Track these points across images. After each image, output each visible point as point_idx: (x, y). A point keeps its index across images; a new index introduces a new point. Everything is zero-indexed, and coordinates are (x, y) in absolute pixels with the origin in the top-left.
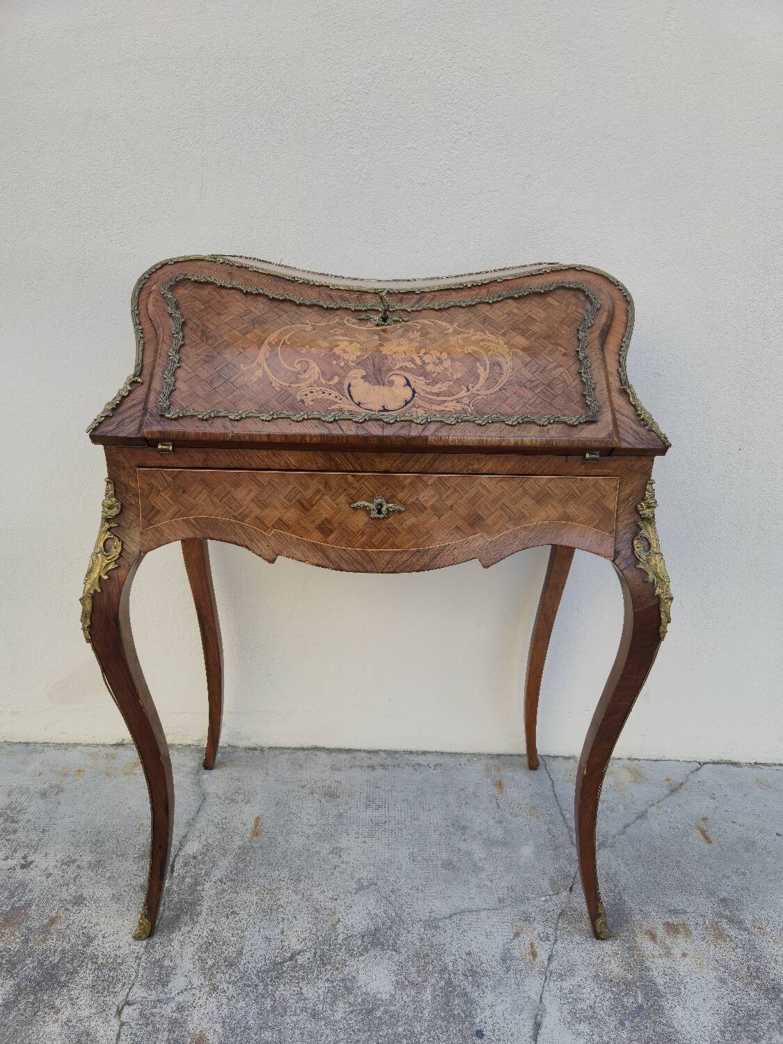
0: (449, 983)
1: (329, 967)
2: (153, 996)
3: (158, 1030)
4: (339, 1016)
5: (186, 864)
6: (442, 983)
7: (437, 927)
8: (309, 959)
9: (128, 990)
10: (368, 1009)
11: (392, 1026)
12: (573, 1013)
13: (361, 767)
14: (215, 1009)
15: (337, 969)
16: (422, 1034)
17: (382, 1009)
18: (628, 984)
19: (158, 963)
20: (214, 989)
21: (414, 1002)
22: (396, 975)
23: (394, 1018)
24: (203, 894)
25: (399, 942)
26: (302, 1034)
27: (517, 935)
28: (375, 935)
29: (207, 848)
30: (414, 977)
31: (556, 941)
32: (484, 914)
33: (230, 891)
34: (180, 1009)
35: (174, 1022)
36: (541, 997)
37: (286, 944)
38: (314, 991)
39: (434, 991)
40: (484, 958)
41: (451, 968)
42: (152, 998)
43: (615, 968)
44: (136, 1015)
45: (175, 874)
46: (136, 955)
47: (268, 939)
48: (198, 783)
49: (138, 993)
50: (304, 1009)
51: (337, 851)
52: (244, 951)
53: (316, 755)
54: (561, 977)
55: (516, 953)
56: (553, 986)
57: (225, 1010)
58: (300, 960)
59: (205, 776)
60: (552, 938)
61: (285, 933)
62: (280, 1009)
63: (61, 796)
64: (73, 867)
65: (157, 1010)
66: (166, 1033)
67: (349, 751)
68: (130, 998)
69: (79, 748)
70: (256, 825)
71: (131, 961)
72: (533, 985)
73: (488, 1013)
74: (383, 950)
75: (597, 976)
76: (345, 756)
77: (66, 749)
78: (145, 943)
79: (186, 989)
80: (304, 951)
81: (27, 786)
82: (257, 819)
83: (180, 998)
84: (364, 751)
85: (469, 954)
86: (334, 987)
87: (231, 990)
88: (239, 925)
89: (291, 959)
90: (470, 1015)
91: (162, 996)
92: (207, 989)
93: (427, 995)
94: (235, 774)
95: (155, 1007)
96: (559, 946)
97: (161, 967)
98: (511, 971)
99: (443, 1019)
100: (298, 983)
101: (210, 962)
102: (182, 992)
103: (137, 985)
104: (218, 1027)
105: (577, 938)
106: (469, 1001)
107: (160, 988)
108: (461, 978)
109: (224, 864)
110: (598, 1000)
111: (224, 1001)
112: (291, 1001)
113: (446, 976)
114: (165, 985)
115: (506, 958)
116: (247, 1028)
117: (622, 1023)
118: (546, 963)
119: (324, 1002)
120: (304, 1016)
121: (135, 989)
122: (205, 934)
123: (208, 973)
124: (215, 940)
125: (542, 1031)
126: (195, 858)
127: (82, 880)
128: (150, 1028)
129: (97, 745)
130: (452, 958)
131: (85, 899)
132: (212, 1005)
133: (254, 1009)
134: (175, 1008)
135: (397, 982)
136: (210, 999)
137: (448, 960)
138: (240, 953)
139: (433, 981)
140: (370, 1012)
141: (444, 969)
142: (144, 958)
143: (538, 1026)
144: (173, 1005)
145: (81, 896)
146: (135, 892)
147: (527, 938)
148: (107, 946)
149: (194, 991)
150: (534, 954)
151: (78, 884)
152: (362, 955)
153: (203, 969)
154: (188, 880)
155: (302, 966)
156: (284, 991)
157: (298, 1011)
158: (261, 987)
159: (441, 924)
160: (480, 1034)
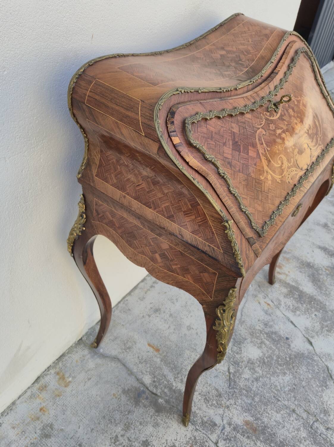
0: (266, 334)
1: (240, 364)
2: (218, 431)
3: (235, 437)
4: (260, 372)
5: (156, 387)
6: (265, 335)
7: (244, 321)
8: (233, 368)
9: (210, 441)
10: (263, 362)
11: (272, 359)
12: (292, 311)
13: (148, 290)
14: (236, 411)
15: (243, 362)
16: (279, 353)
17: (265, 358)
18: (291, 291)
19: (203, 423)
20: (228, 407)
21: (267, 347)
22: (255, 346)
23: (270, 357)
24: (178, 388)
25: (243, 336)
26: (262, 388)
27: (259, 303)
28: (236, 341)
29: (153, 374)
30: (259, 341)
31: (267, 295)
32: (246, 305)
33: (183, 377)
34: (230, 424)
35: (235, 429)
36: (284, 314)
37: (222, 371)
38: (247, 374)
39: (267, 339)
40: (263, 318)
41: (261, 329)
42: (219, 433)
43: (285, 290)
44: (224, 442)
45: (159, 394)
46: (194, 430)
47: (216, 376)
48: (104, 356)
49: (214, 437)
50: (253, 382)
51: (189, 328)
52: (217, 388)
53: (127, 300)
54: (280, 304)
55: (266, 308)
56: (281, 308)
57: (239, 408)
58: (232, 371)
59: (101, 351)
60: (266, 296)
61: (217, 369)
62: (248, 390)
63: (56, 427)
64: (120, 438)
65: (226, 434)
66: (238, 434)
67: (135, 288)
68: (214, 441)
69: (18, 402)
70: (153, 347)
71: (196, 434)
72: (278, 313)
73: (282, 332)
74: (243, 343)
75: (284, 296)
76: (137, 291)
77: (11, 409)
78: (190, 424)
79: (222, 418)
80: (229, 367)
81: (29, 443)
82: (149, 345)
83: (225, 422)
84: (140, 282)
85: (259, 321)
86: (249, 367)
87: (232, 402)
88: (203, 383)
89: (230, 373)
90: (280, 336)
91: (221, 428)
92: (226, 409)
93: (267, 343)
94: (112, 338)
95: (224, 434)
96: (269, 296)
97: (206, 422)
98: (271, 315)
99: (277, 344)
100: (241, 377)
101: (214, 402)
102: (223, 420)
103: (209, 436)
104: (245, 414)
105: (269, 290)
106: (275, 333)
107: (216, 427)
108: (266, 329)
109: (166, 371)
110: (292, 302)
111: (235, 406)
112: (247, 384)
113: (263, 332)
114: (215, 425)
115: (266, 313)
116: (250, 404)
117: (301, 303)
118: (273, 304)
119: (253, 374)
120: (255, 383)
121: (211, 438)
122: (200, 398)
123: (220, 405)
124: (205, 396)
125: (294, 322)
126: (154, 381)
127: (133, 437)
128: (232, 439)
129: (25, 392)
130: (258, 326)
131: (147, 440)
132: (235, 412)
133: (244, 398)
134: (229, 426)
135: (258, 347)
136: (232, 411)
137: (258, 327)
138: (217, 390)
139: (263, 338)
140: (264, 363)
141: (261, 332)
142: (197, 427)
143: (292, 322)
144: (226, 426)
145: (144, 442)
146: (157, 416)
147: (262, 301)
148: (181, 440)
149: (224, 415)
150: (269, 304)
151: (134, 440)
152: (241, 350)
153: (216, 407)
154: (166, 390)
155: (235, 372)
156: (242, 384)
157: (252, 384)
158: (236, 391)
159: (243, 320)
160: (287, 339)
